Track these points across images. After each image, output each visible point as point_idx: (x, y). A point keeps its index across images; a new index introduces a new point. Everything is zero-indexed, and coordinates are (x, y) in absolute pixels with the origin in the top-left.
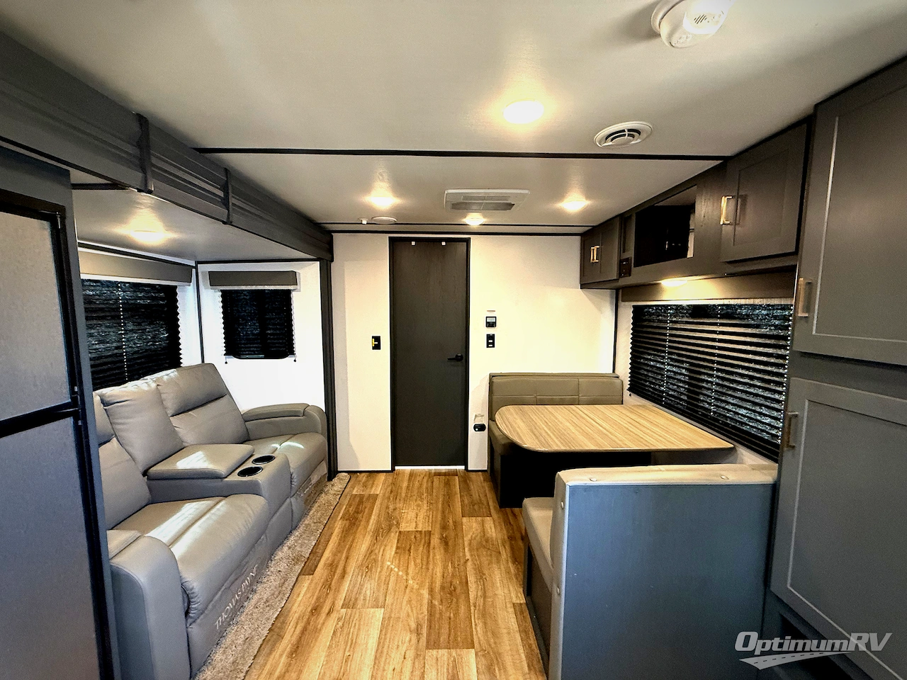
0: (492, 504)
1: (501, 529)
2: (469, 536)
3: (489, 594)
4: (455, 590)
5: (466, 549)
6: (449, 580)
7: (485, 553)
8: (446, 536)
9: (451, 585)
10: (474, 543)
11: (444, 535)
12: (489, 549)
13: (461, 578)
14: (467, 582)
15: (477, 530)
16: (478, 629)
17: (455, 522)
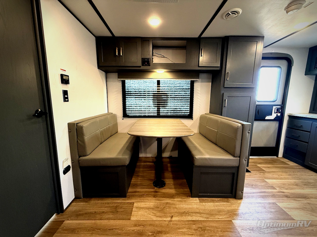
0: (120, 201)
1: (147, 199)
2: (152, 217)
3: (198, 211)
4: (201, 228)
5: (165, 219)
6: (193, 231)
7: (168, 210)
8: (151, 232)
9: (197, 230)
10: (158, 214)
11: (150, 234)
12: (164, 208)
13: (191, 224)
14: (193, 221)
15: (146, 212)
16: (220, 218)
17: (135, 225)
